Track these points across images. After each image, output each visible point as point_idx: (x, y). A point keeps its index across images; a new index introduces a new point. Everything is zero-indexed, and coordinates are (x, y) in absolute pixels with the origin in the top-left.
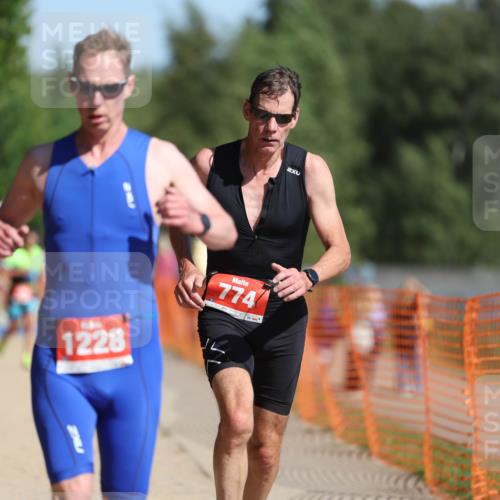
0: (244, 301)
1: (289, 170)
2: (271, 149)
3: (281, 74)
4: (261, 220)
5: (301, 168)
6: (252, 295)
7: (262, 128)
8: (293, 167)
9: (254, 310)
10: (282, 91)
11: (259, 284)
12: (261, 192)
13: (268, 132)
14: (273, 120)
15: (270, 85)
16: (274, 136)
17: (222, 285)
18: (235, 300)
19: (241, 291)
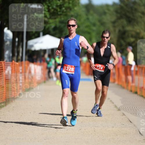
0: (101, 68)
1: (108, 47)
2: (105, 43)
3: (107, 31)
4: (104, 55)
5: (110, 47)
6: (102, 67)
7: (104, 39)
8: (109, 46)
9: (102, 70)
10: (107, 33)
11: (103, 66)
12: (104, 50)
13: (105, 40)
14: (105, 38)
15: (105, 32)
16: (106, 41)
17: (97, 66)
18: (99, 68)
19: (100, 67)
